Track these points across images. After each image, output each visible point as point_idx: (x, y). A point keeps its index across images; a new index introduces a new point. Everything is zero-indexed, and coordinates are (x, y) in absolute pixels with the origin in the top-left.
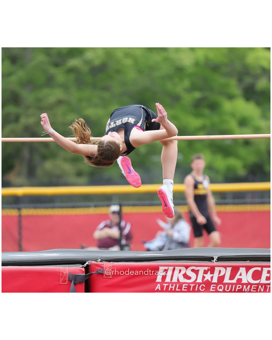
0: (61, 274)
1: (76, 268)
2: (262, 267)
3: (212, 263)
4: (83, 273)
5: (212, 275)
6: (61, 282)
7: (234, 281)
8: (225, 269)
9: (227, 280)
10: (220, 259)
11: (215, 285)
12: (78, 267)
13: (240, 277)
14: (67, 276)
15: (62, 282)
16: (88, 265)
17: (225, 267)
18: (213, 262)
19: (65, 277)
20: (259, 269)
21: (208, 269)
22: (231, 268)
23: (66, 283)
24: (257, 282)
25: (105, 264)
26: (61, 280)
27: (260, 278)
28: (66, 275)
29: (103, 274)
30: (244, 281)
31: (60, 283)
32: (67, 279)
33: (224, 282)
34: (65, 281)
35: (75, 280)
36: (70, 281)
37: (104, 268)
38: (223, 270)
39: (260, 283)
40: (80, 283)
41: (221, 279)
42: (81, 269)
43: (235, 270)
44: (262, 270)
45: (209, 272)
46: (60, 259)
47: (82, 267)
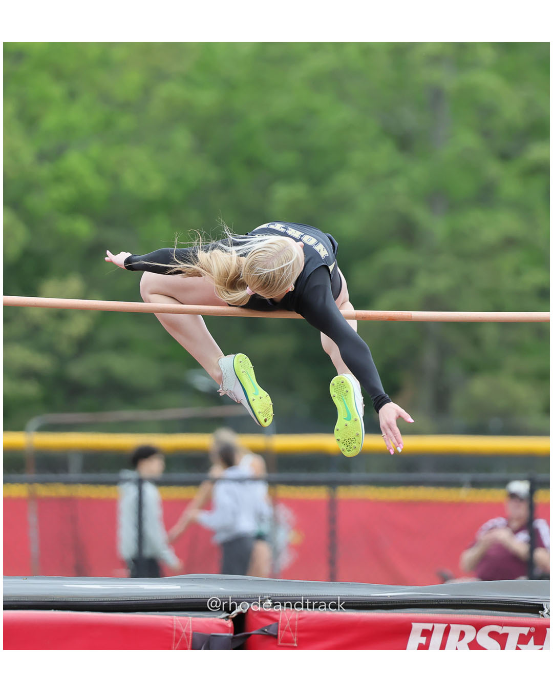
0: (175, 633)
1: (211, 619)
3: (541, 617)
4: (228, 632)
12: (215, 617)
14: (188, 640)
16: (240, 614)
18: (543, 616)
19: (183, 641)
25: (282, 611)
26: (175, 647)
28: (186, 637)
29: (276, 637)
32: (189, 646)
35: (207, 647)
37: (280, 622)
42: (224, 621)
46: (175, 598)
47: (227, 618)
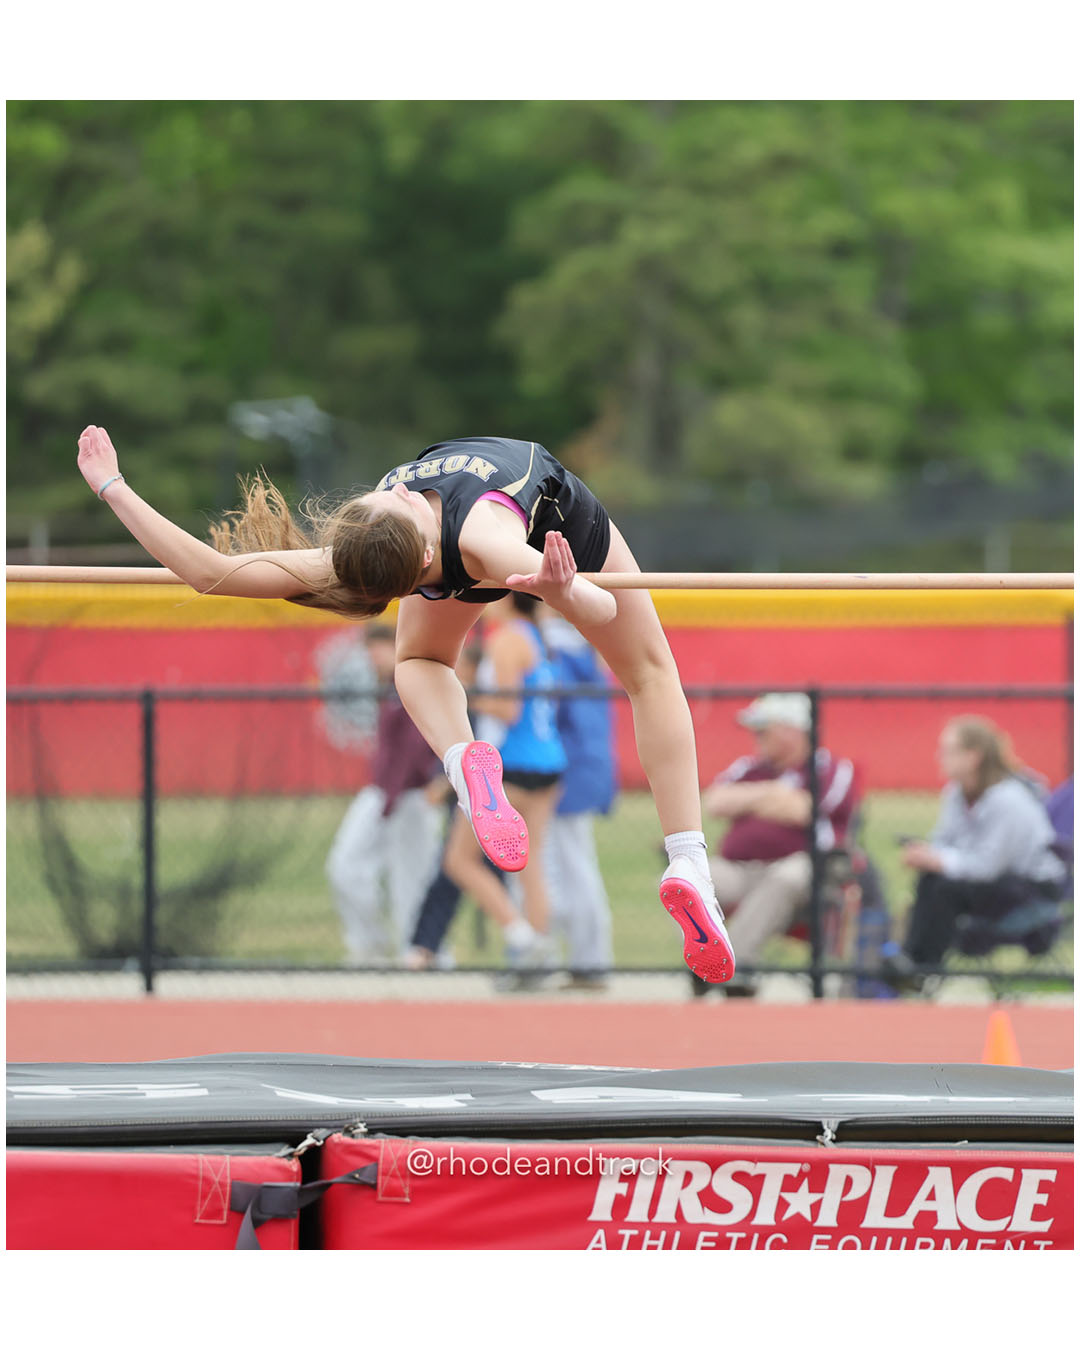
0: (200, 1183)
1: (263, 1159)
2: (1018, 1166)
3: (819, 1146)
4: (291, 1180)
5: (816, 1197)
6: (199, 1215)
7: (906, 1222)
8: (868, 1173)
9: (875, 1218)
10: (849, 1131)
11: (829, 1237)
12: (269, 1155)
13: (930, 1206)
14: (224, 1194)
15: (207, 1215)
16: (312, 1149)
17: (871, 1165)
18: (823, 1144)
19: (216, 1197)
20: (1008, 1174)
21: (801, 1171)
22: (892, 1169)
23: (222, 1219)
24: (998, 1225)
25: (385, 1144)
26: (201, 1208)
27: (1008, 1210)
28: (220, 1190)
29: (374, 1187)
30: (946, 1222)
31: (197, 1220)
32: (226, 1206)
33: (863, 1225)
34: (216, 1213)
35: (257, 1206)
36: (237, 1212)
37: (381, 1161)
38: (860, 1175)
39: (1009, 1229)
40: (279, 1219)
41: (852, 1213)
42: (285, 1162)
43: (909, 1178)
44: (1018, 1177)
45: (806, 1183)
46: (201, 1120)
47: (291, 1155)
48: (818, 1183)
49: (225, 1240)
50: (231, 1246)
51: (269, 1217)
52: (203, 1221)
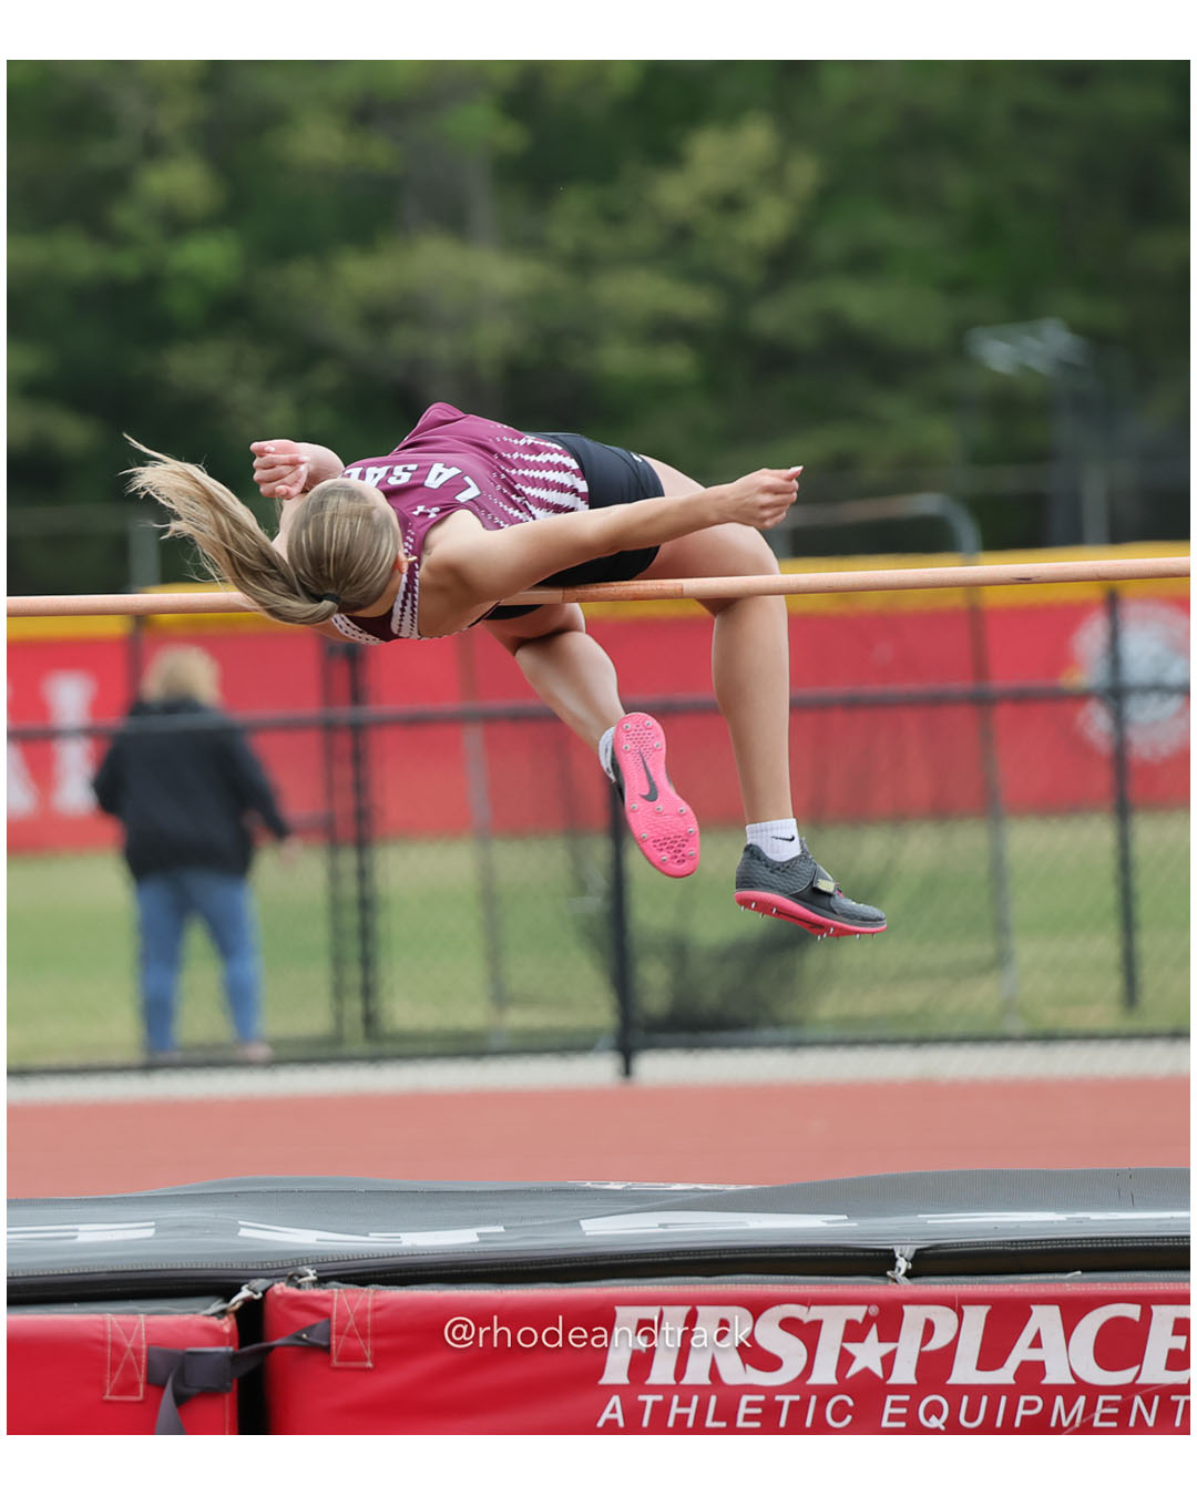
0: (109, 1350)
1: (187, 1318)
2: (1147, 1302)
3: (890, 1283)
4: (223, 1345)
5: (887, 1347)
6: (108, 1391)
7: (1005, 1375)
8: (953, 1316)
9: (965, 1371)
10: (929, 1262)
11: (907, 1398)
12: (195, 1313)
13: (1035, 1355)
14: (139, 1363)
15: (119, 1391)
16: (248, 1302)
17: (957, 1305)
18: (895, 1281)
19: (129, 1366)
20: (1133, 1312)
21: (867, 1315)
22: (984, 1310)
23: (138, 1395)
24: (1124, 1377)
25: (340, 1295)
26: (111, 1381)
27: (1136, 1357)
29: (327, 1349)
30: (1056, 1375)
31: (107, 1397)
32: (141, 1378)
33: (951, 1381)
34: (130, 1387)
35: (181, 1377)
36: (155, 1385)
37: (334, 1317)
38: (944, 1319)
39: (1138, 1382)
40: (209, 1393)
41: (935, 1366)
42: (214, 1321)
43: (1006, 1323)
44: (1147, 1316)
45: (873, 1332)
46: (111, 1269)
47: (223, 1313)
48: (890, 1331)
49: (141, 1422)
50: (149, 1429)
51: (196, 1391)
52: (115, 1398)
